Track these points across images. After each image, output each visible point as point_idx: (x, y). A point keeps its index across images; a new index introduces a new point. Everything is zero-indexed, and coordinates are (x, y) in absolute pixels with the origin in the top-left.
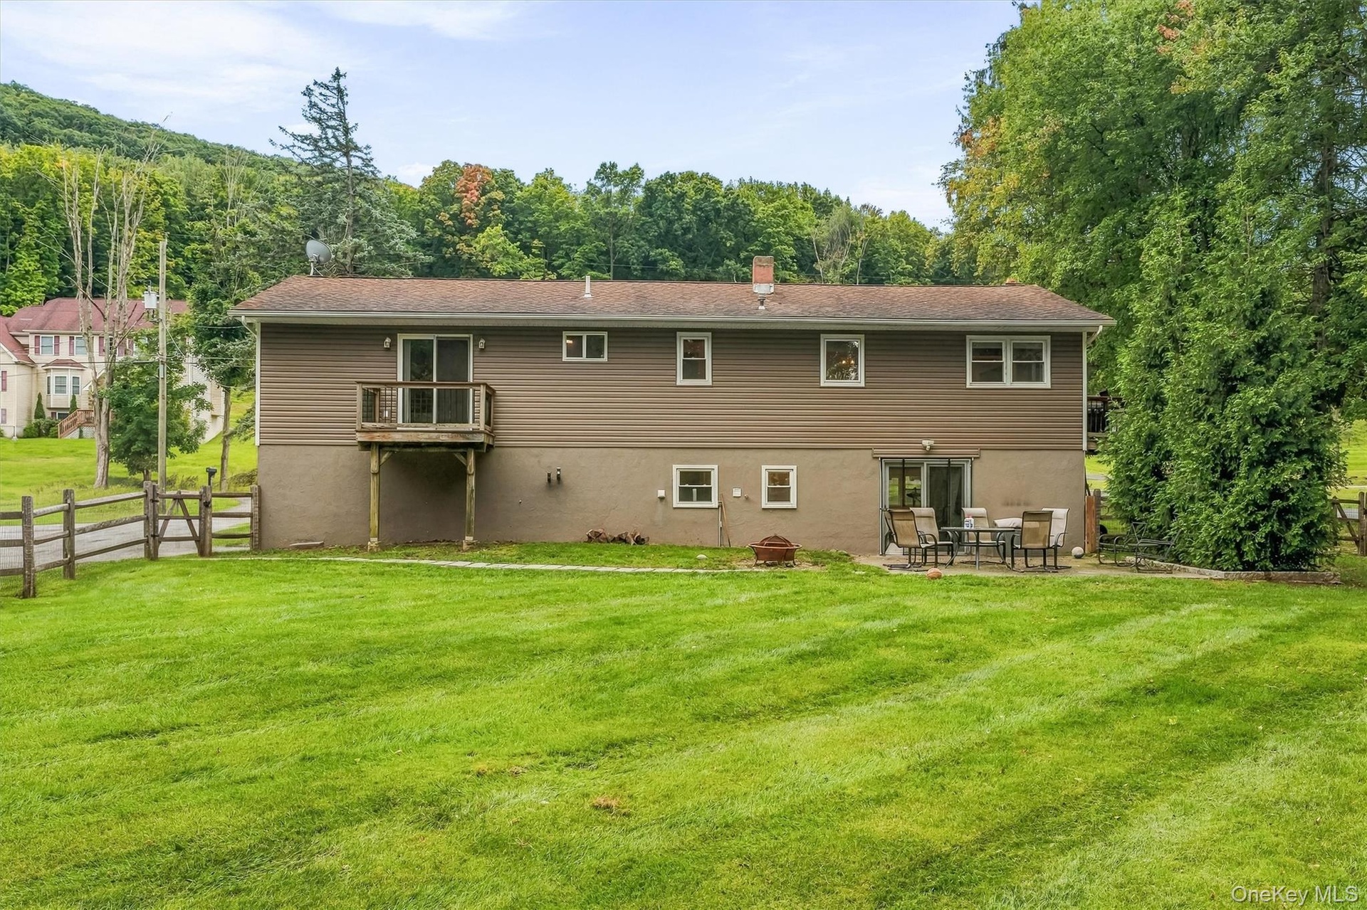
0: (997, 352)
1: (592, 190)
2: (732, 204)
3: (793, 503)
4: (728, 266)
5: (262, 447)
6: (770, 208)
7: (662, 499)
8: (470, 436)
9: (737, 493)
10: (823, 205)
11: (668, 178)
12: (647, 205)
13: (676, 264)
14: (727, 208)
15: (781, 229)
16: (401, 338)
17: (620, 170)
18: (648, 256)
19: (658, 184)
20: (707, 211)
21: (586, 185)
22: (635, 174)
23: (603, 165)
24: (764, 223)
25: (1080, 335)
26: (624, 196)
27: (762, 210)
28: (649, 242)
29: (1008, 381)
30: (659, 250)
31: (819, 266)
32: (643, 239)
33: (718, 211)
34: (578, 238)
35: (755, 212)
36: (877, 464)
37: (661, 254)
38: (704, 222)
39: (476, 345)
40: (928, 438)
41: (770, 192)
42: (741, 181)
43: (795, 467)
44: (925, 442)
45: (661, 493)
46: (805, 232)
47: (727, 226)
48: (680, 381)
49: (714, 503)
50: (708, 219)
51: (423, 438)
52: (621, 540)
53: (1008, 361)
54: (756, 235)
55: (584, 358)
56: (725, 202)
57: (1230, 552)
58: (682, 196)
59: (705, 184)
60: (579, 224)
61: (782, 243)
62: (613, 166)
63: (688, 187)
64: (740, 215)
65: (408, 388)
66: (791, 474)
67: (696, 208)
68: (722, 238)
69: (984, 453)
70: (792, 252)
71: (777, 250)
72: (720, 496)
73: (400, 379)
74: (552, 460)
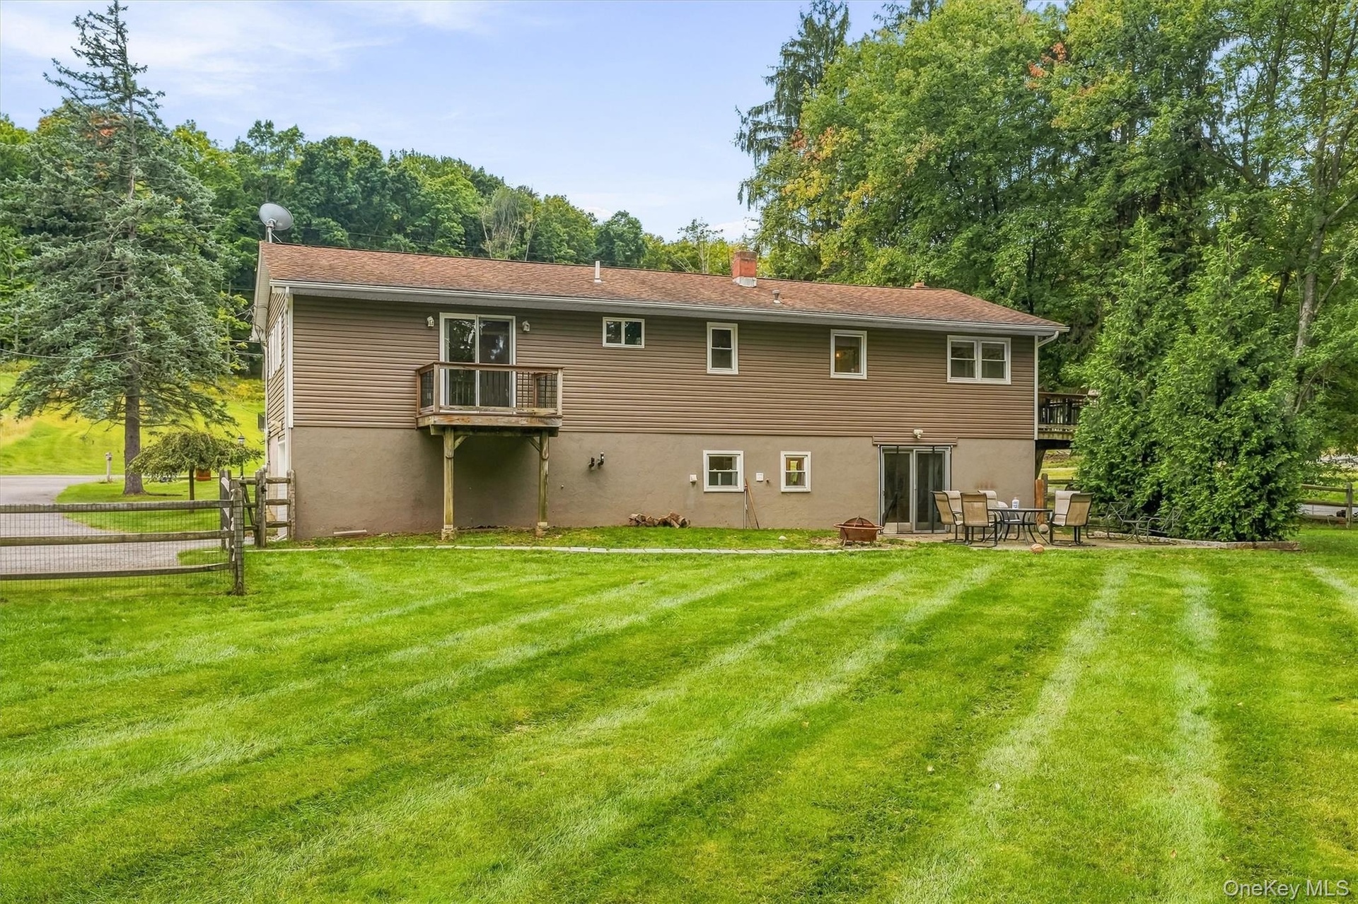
0: (969, 350)
1: (241, 149)
2: (399, 176)
3: (807, 487)
4: (396, 240)
5: (296, 429)
6: (437, 183)
7: (694, 483)
8: (548, 421)
9: (760, 477)
10: (485, 184)
11: (333, 143)
12: (306, 171)
13: (341, 234)
14: (393, 180)
15: (450, 205)
16: (443, 316)
17: (276, 130)
18: (309, 224)
19: (320, 149)
20: (373, 181)
21: (235, 143)
22: (293, 136)
23: (258, 124)
24: (433, 198)
25: (1033, 338)
26: (280, 159)
27: (429, 185)
28: (311, 210)
29: (979, 379)
30: (323, 219)
31: (488, 245)
32: (303, 206)
33: (384, 183)
34: (229, 200)
35: (423, 185)
36: (876, 450)
37: (325, 223)
38: (369, 192)
39: (520, 328)
40: (917, 428)
41: (436, 167)
42: (404, 152)
43: (809, 453)
44: (917, 432)
45: (694, 477)
46: (471, 210)
47: (393, 199)
48: (710, 370)
49: (740, 487)
50: (373, 189)
51: (502, 422)
52: (665, 523)
53: (978, 359)
54: (422, 211)
55: (623, 345)
56: (392, 172)
57: (1226, 527)
58: (346, 164)
59: (369, 153)
60: (231, 186)
61: (450, 219)
62: (269, 125)
63: (351, 154)
64: (407, 188)
65: (448, 368)
66: (806, 459)
67: (358, 177)
68: (388, 211)
69: (960, 442)
70: (461, 230)
71: (445, 227)
72: (746, 481)
73: (442, 359)
74: (593, 445)
